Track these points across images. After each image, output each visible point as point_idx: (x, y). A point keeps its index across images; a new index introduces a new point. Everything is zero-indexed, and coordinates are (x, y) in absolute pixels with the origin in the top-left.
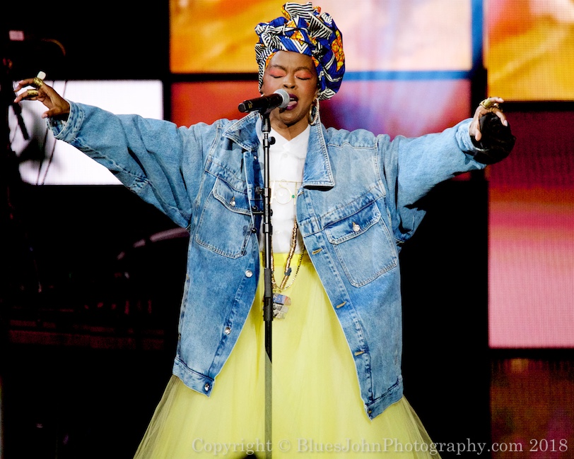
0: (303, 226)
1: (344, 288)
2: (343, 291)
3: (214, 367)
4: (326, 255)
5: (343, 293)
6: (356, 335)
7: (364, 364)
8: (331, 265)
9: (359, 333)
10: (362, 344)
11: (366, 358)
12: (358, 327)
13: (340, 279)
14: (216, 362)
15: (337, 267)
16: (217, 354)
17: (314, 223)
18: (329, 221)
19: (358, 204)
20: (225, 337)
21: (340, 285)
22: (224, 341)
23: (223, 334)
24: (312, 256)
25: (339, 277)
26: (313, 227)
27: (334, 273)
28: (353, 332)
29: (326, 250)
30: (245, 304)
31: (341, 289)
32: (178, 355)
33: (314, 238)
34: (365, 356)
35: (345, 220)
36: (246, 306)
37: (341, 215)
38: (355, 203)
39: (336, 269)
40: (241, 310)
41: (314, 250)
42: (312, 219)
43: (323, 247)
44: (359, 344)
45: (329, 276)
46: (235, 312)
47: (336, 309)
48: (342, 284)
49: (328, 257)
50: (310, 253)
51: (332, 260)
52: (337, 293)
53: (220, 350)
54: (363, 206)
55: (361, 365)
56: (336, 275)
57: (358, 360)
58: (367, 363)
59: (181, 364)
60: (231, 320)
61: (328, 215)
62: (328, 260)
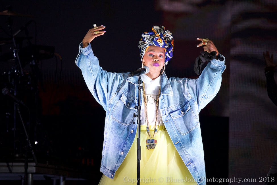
0: (162, 111)
1: (178, 136)
2: (177, 137)
3: (116, 168)
4: (170, 123)
5: (177, 138)
6: (186, 157)
8: (172, 127)
10: (189, 160)
11: (192, 165)
13: (176, 132)
14: (116, 166)
15: (175, 128)
16: (117, 163)
17: (166, 110)
18: (172, 110)
19: (183, 103)
20: (120, 156)
21: (176, 134)
22: (120, 157)
23: (120, 155)
24: (164, 123)
25: (175, 131)
26: (165, 112)
27: (174, 130)
29: (170, 121)
30: (130, 143)
31: (176, 136)
32: (102, 164)
33: (165, 116)
35: (178, 110)
36: (130, 144)
37: (176, 108)
38: (182, 103)
39: (174, 128)
40: (128, 145)
41: (166, 121)
42: (165, 108)
43: (169, 120)
45: (172, 131)
46: (125, 146)
47: (175, 144)
48: (177, 134)
49: (171, 124)
50: (164, 122)
51: (172, 125)
52: (175, 138)
53: (118, 161)
54: (184, 104)
55: (191, 168)
56: (174, 131)
57: (189, 167)
58: (194, 166)
59: (103, 167)
60: (123, 149)
61: (172, 107)
62: (171, 125)
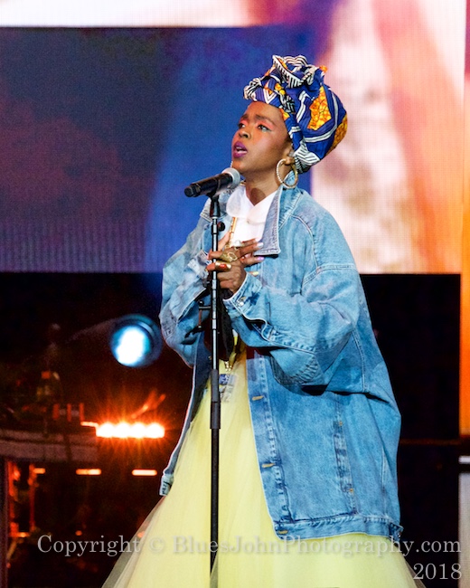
1: (265, 378)
2: (264, 381)
5: (262, 384)
6: (268, 445)
7: (273, 477)
9: (272, 443)
10: (274, 455)
11: (277, 471)
12: (272, 436)
13: (264, 367)
21: (262, 373)
28: (265, 441)
31: (262, 379)
34: (276, 469)
44: (270, 455)
48: (264, 373)
52: (258, 383)
55: (270, 478)
56: (261, 362)
57: (266, 473)
58: (279, 477)
